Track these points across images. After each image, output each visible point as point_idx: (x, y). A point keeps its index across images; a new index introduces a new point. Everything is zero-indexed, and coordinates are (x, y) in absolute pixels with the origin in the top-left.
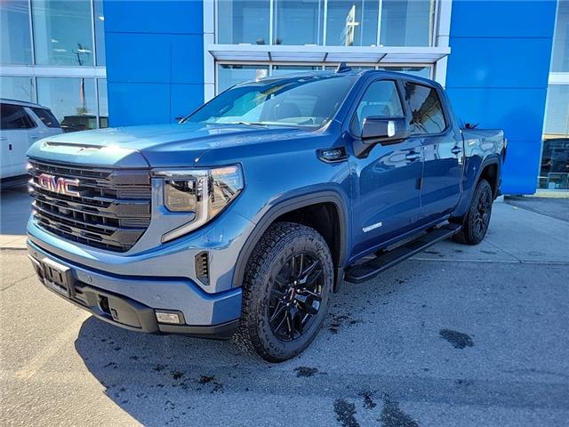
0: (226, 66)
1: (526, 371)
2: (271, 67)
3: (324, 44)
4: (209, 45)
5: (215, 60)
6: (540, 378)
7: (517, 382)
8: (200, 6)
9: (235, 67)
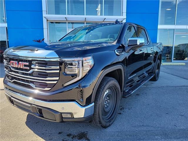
0: (52, 23)
1: (140, 126)
2: (67, 23)
3: (85, 15)
4: (44, 15)
5: (47, 20)
6: (145, 128)
7: (137, 131)
8: (41, 2)
9: (56, 23)
